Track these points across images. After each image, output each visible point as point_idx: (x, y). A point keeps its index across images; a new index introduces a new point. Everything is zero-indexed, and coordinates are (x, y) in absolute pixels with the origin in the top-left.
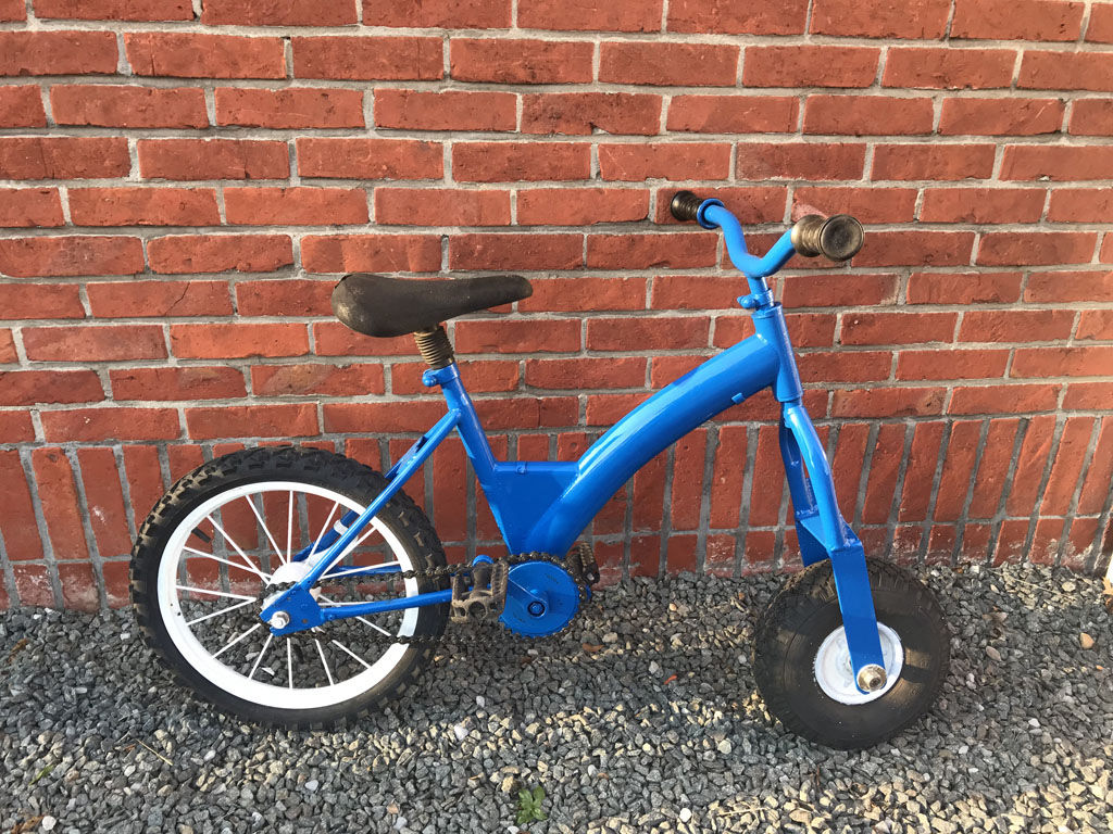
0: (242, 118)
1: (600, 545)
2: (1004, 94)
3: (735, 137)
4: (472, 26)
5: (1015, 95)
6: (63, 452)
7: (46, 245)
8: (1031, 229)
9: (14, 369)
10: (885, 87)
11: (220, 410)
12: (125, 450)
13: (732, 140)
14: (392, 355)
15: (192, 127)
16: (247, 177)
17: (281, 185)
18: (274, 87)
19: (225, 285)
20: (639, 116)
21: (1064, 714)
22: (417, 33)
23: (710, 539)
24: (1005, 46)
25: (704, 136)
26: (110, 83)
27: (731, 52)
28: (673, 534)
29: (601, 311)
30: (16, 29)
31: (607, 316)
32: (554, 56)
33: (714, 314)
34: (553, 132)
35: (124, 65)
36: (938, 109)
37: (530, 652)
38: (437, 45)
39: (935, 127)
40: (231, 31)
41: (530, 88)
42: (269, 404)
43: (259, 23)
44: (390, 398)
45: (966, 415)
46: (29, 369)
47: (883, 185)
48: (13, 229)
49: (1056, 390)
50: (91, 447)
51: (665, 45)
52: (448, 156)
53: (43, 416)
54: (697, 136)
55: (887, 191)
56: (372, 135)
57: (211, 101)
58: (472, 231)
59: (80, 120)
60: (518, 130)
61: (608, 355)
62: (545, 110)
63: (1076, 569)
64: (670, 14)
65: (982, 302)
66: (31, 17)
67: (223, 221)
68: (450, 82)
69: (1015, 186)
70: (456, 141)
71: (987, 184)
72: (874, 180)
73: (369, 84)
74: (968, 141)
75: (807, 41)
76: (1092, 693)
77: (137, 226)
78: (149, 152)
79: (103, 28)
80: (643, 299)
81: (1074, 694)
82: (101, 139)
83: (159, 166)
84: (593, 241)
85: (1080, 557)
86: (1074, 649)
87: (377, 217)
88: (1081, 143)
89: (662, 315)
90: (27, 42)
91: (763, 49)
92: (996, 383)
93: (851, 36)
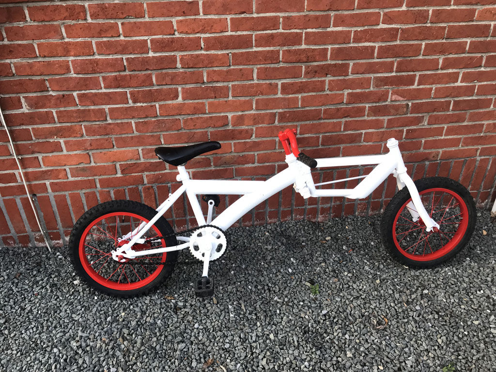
0: (215, 79)
1: (322, 208)
2: (464, 55)
3: (373, 75)
4: (290, 45)
5: (467, 55)
6: (152, 187)
7: (151, 122)
8: (470, 98)
9: (139, 162)
10: (423, 55)
11: (203, 171)
12: (171, 185)
13: (372, 76)
14: (258, 151)
15: (199, 83)
16: (215, 97)
17: (226, 99)
18: (225, 69)
19: (207, 132)
20: (342, 70)
21: (477, 257)
22: (272, 48)
23: (359, 204)
24: (464, 40)
25: (363, 75)
26: (174, 71)
27: (373, 48)
28: (346, 203)
29: (327, 133)
30: (145, 56)
31: (328, 134)
32: (316, 53)
33: (364, 131)
34: (314, 77)
35: (179, 65)
36: (441, 61)
37: (303, 244)
38: (278, 52)
39: (440, 67)
40: (213, 52)
41: (307, 63)
42: (218, 168)
43: (222, 49)
44: (256, 164)
45: (446, 159)
46: (144, 161)
47: (421, 87)
48: (141, 118)
49: (477, 150)
50: (161, 185)
51: (351, 47)
52: (280, 87)
53: (147, 175)
54: (361, 75)
55: (423, 89)
56: (256, 81)
57: (205, 75)
58: (286, 110)
59: (164, 83)
60: (303, 77)
61: (328, 147)
62: (311, 71)
63: (481, 208)
64: (354, 38)
65: (453, 122)
66: (150, 52)
67: (207, 112)
68: (281, 63)
69: (465, 85)
70: (282, 82)
71: (456, 84)
72: (418, 85)
73: (255, 66)
74: (450, 71)
75: (398, 42)
76: (486, 249)
77: (180, 115)
78: (185, 91)
79: (173, 54)
80: (341, 128)
81: (480, 250)
82: (170, 88)
83: (188, 95)
84: (325, 110)
85: (483, 204)
86: (480, 235)
87: (256, 108)
88: (488, 69)
89: (346, 133)
90: (149, 60)
91: (383, 46)
92: (457, 148)
93: (413, 40)
